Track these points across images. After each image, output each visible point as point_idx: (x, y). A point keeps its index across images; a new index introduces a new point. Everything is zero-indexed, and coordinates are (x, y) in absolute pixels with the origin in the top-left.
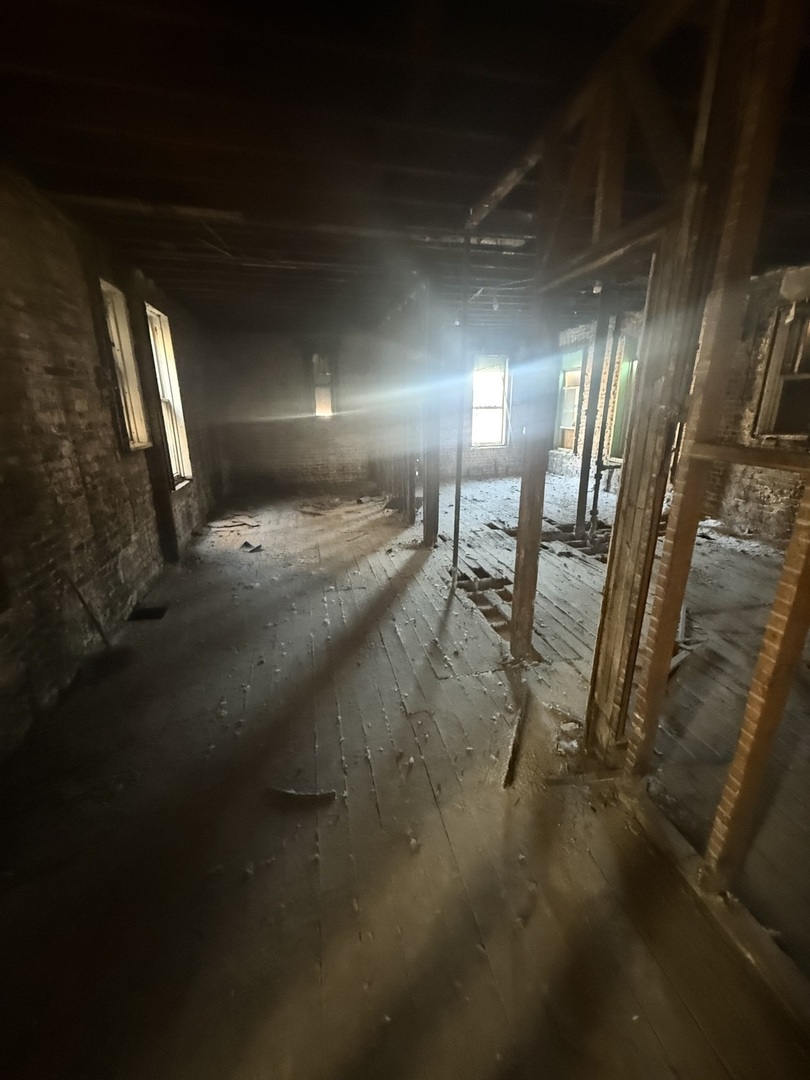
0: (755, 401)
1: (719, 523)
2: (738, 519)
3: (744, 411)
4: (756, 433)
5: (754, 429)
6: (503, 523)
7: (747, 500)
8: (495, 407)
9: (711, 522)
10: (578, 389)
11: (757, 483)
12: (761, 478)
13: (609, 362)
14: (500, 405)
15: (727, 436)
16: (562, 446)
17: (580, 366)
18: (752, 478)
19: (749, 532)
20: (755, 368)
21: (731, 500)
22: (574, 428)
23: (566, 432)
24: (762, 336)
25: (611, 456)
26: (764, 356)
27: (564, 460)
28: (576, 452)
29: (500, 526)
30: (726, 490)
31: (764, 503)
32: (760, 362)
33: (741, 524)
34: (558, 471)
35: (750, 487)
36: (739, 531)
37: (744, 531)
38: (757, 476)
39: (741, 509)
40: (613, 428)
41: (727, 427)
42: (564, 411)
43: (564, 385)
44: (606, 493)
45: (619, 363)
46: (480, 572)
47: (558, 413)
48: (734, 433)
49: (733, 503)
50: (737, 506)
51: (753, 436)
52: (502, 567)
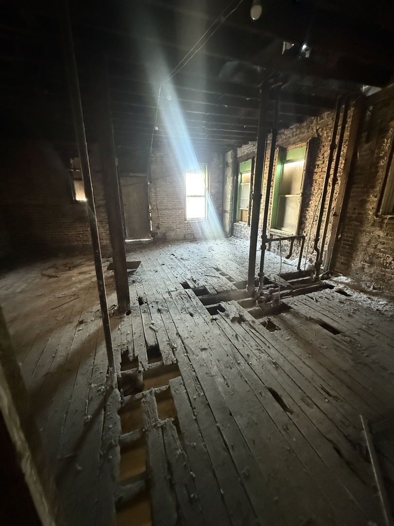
0: (378, 189)
1: (349, 280)
2: (364, 278)
3: (368, 196)
4: (380, 213)
5: (378, 210)
6: (195, 281)
7: (371, 264)
8: (200, 196)
9: (343, 278)
10: (250, 184)
11: (380, 251)
12: (384, 248)
13: (268, 165)
14: (204, 195)
15: (354, 216)
16: (241, 221)
17: (251, 169)
18: (375, 247)
19: (374, 288)
20: (378, 163)
21: (358, 262)
22: (248, 209)
23: (243, 211)
24: (383, 137)
25: (271, 228)
26: (386, 153)
27: (243, 229)
28: (249, 224)
29: (191, 285)
30: (354, 255)
31: (386, 267)
32: (382, 158)
33: (366, 281)
34: (239, 235)
35: (373, 255)
36: (366, 288)
37: (369, 287)
38: (380, 246)
39: (366, 270)
40: (272, 209)
41: (355, 209)
42: (242, 198)
43: (241, 182)
44: (269, 252)
45: (275, 166)
46: (154, 352)
47: (238, 201)
48: (360, 214)
49: (360, 265)
50: (363, 268)
51: (377, 216)
52: (178, 343)
